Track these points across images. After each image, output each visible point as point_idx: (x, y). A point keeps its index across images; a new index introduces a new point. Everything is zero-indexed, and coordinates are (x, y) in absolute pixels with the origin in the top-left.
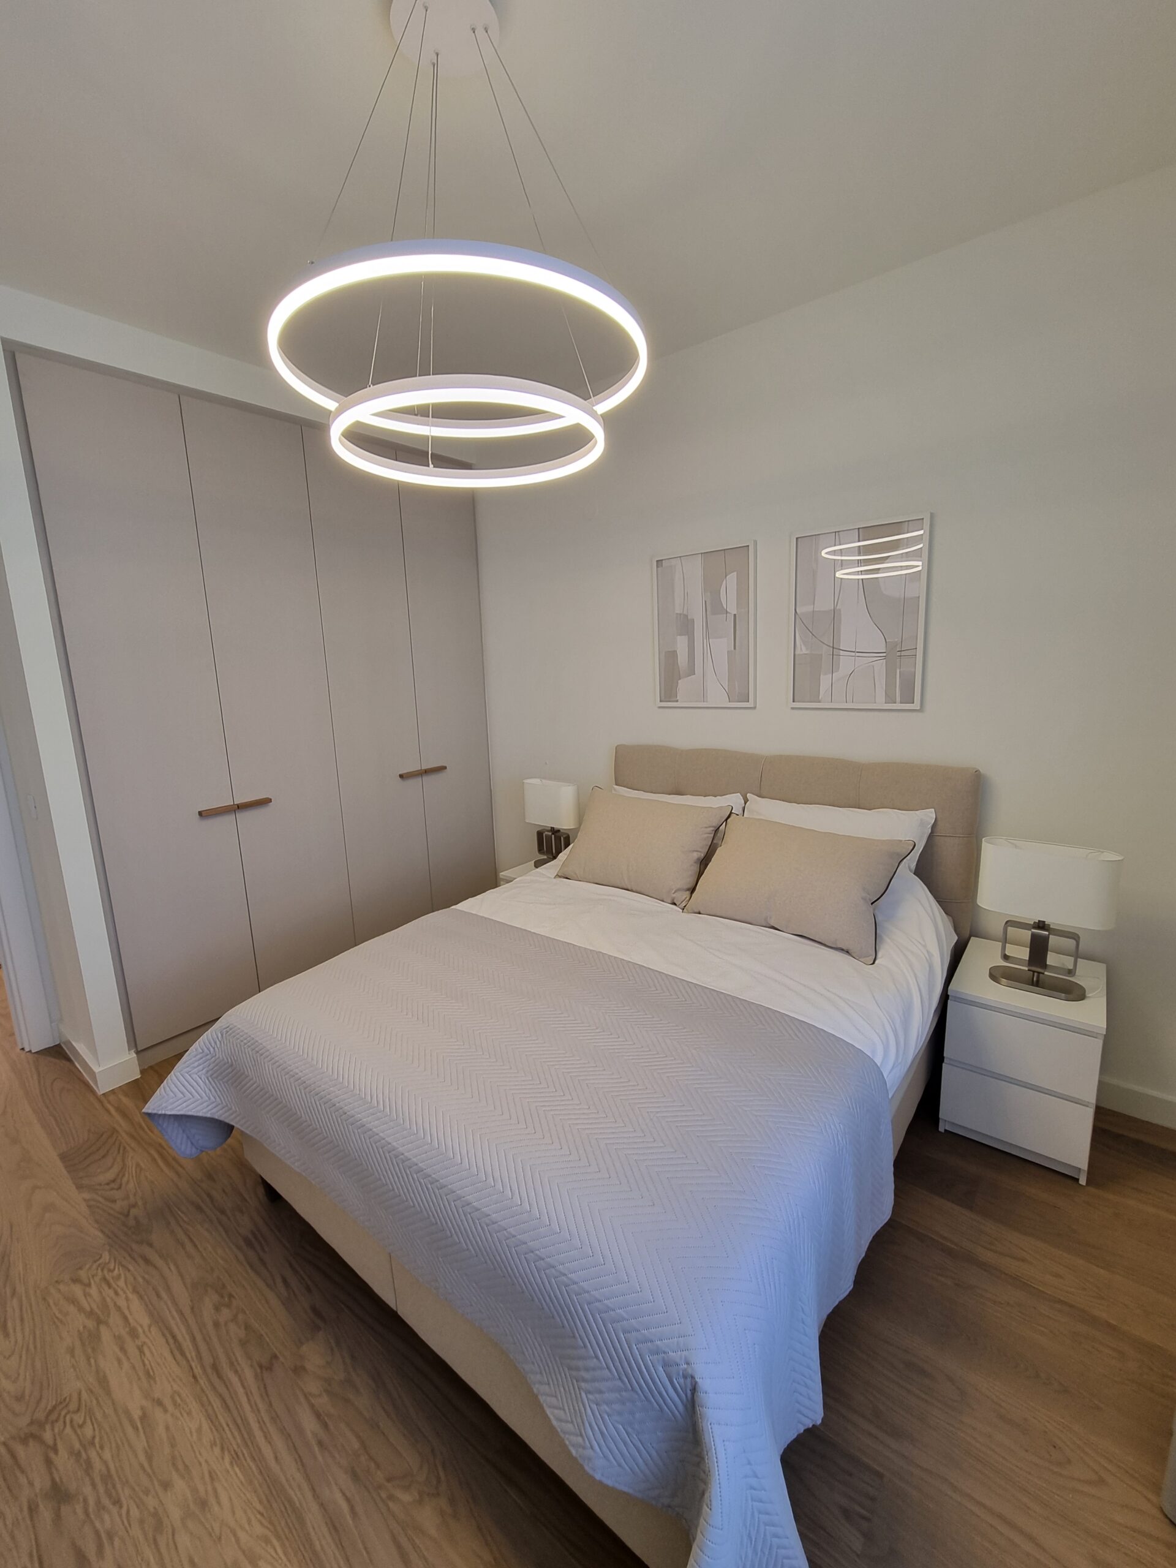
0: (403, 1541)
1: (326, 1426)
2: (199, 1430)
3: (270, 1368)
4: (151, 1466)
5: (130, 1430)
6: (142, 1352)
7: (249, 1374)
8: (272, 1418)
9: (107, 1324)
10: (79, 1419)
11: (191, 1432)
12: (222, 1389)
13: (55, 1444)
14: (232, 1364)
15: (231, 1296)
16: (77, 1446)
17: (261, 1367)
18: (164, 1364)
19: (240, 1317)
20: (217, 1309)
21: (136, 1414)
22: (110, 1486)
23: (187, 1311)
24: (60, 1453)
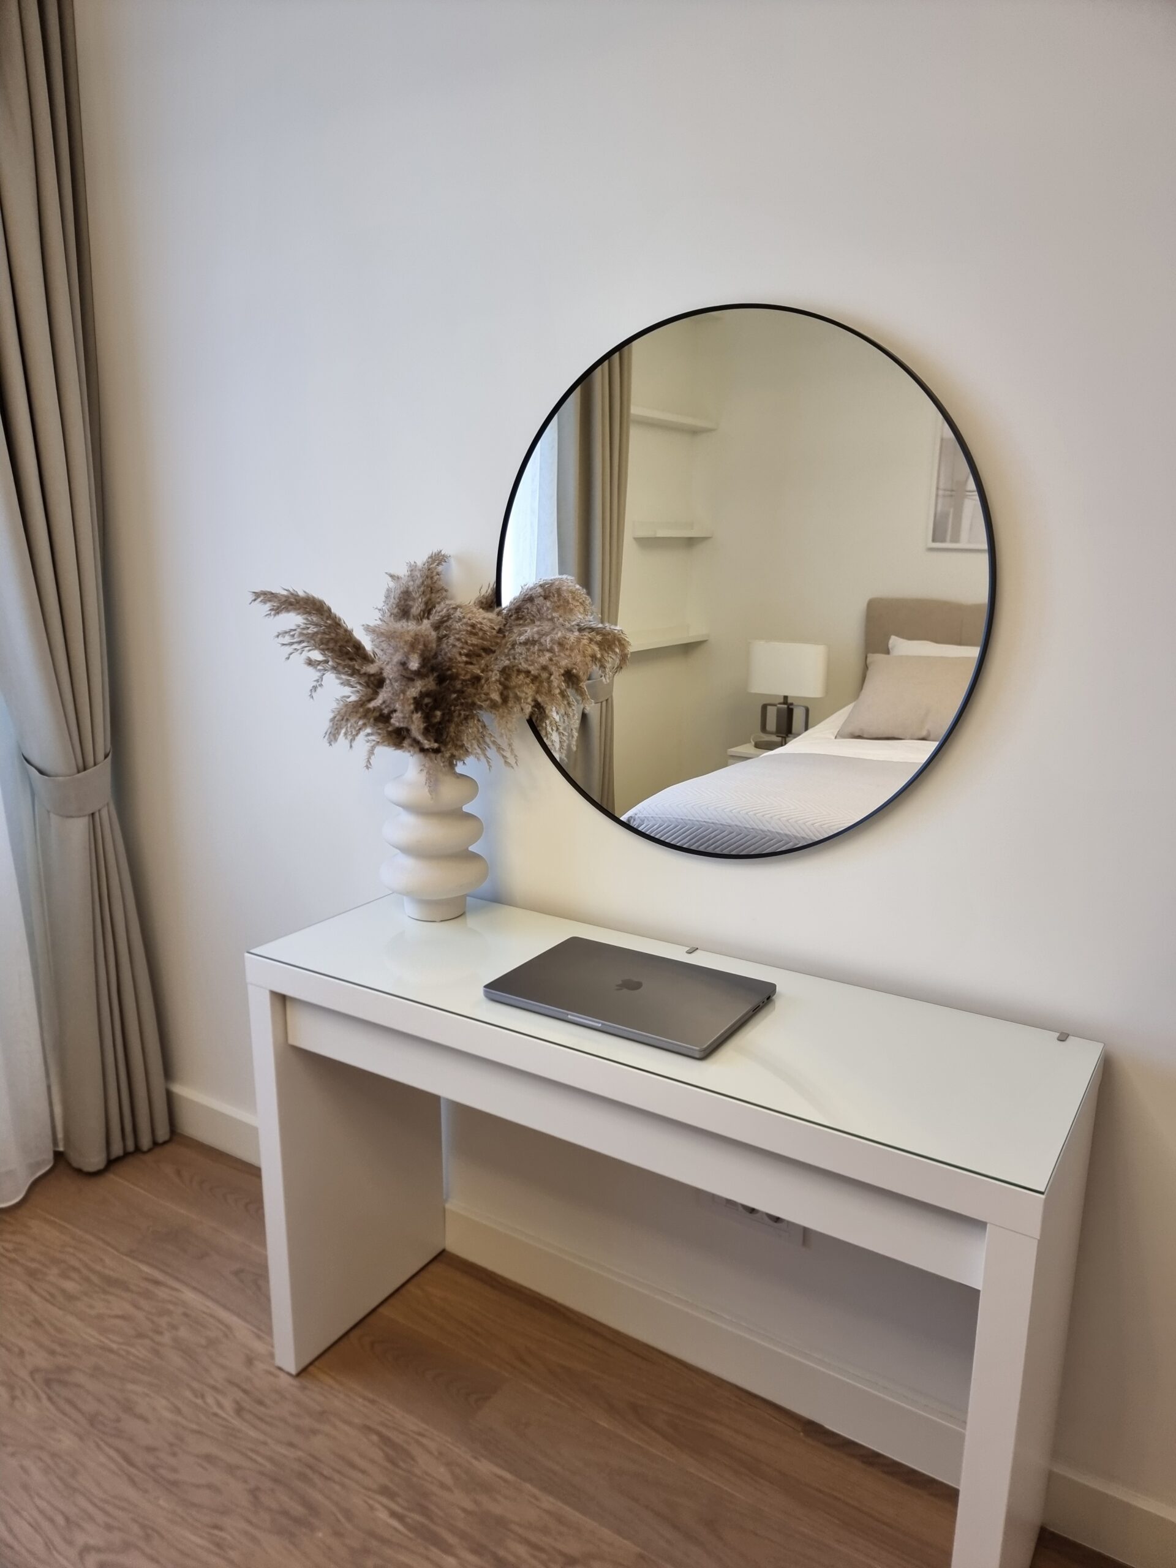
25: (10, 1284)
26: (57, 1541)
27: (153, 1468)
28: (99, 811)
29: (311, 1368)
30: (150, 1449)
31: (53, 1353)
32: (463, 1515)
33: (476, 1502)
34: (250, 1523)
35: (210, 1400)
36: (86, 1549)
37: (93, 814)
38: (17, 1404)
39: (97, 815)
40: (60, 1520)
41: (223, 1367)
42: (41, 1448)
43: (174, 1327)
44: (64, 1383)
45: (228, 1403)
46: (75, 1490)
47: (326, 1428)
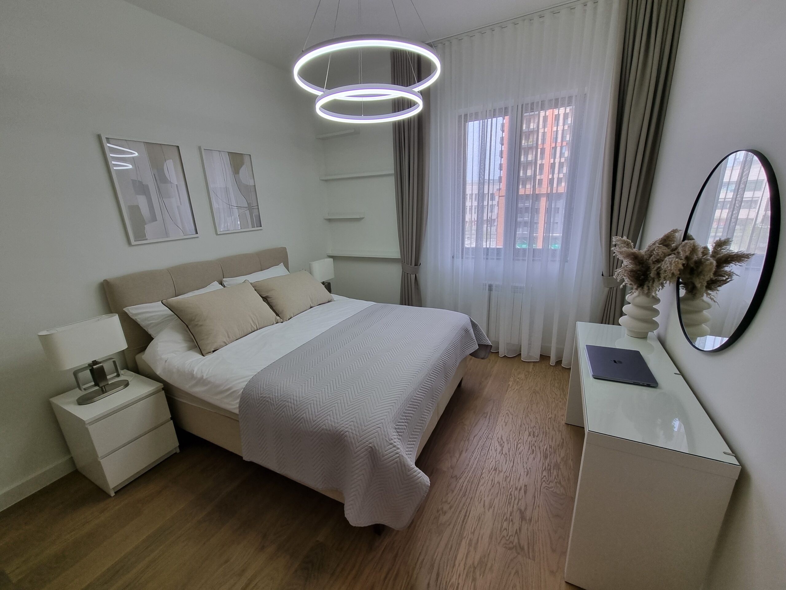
0: (474, 425)
1: (462, 451)
2: (482, 485)
3: (456, 476)
4: (499, 492)
5: (496, 509)
6: (474, 530)
7: (461, 481)
8: (468, 466)
9: (473, 564)
10: (505, 533)
11: (484, 487)
12: (469, 487)
13: (515, 534)
14: (461, 490)
15: (438, 511)
16: (511, 523)
17: (457, 479)
18: (473, 516)
19: (444, 500)
20: (445, 513)
21: (491, 510)
22: (510, 500)
23: (451, 526)
24: (516, 529)
25: (550, 378)
26: (508, 406)
27: (529, 412)
28: (613, 288)
29: (570, 425)
30: (532, 410)
31: (540, 390)
32: (555, 461)
33: (560, 463)
34: (528, 428)
35: (549, 413)
36: (509, 410)
37: (611, 288)
38: (527, 391)
39: (612, 288)
40: (511, 405)
41: (558, 412)
42: (521, 397)
43: (560, 402)
44: (535, 394)
45: (550, 416)
46: (517, 404)
47: (557, 433)
